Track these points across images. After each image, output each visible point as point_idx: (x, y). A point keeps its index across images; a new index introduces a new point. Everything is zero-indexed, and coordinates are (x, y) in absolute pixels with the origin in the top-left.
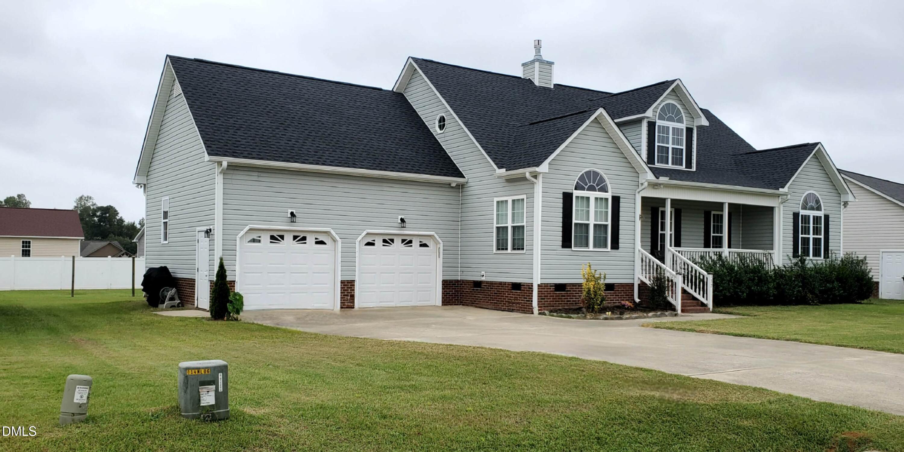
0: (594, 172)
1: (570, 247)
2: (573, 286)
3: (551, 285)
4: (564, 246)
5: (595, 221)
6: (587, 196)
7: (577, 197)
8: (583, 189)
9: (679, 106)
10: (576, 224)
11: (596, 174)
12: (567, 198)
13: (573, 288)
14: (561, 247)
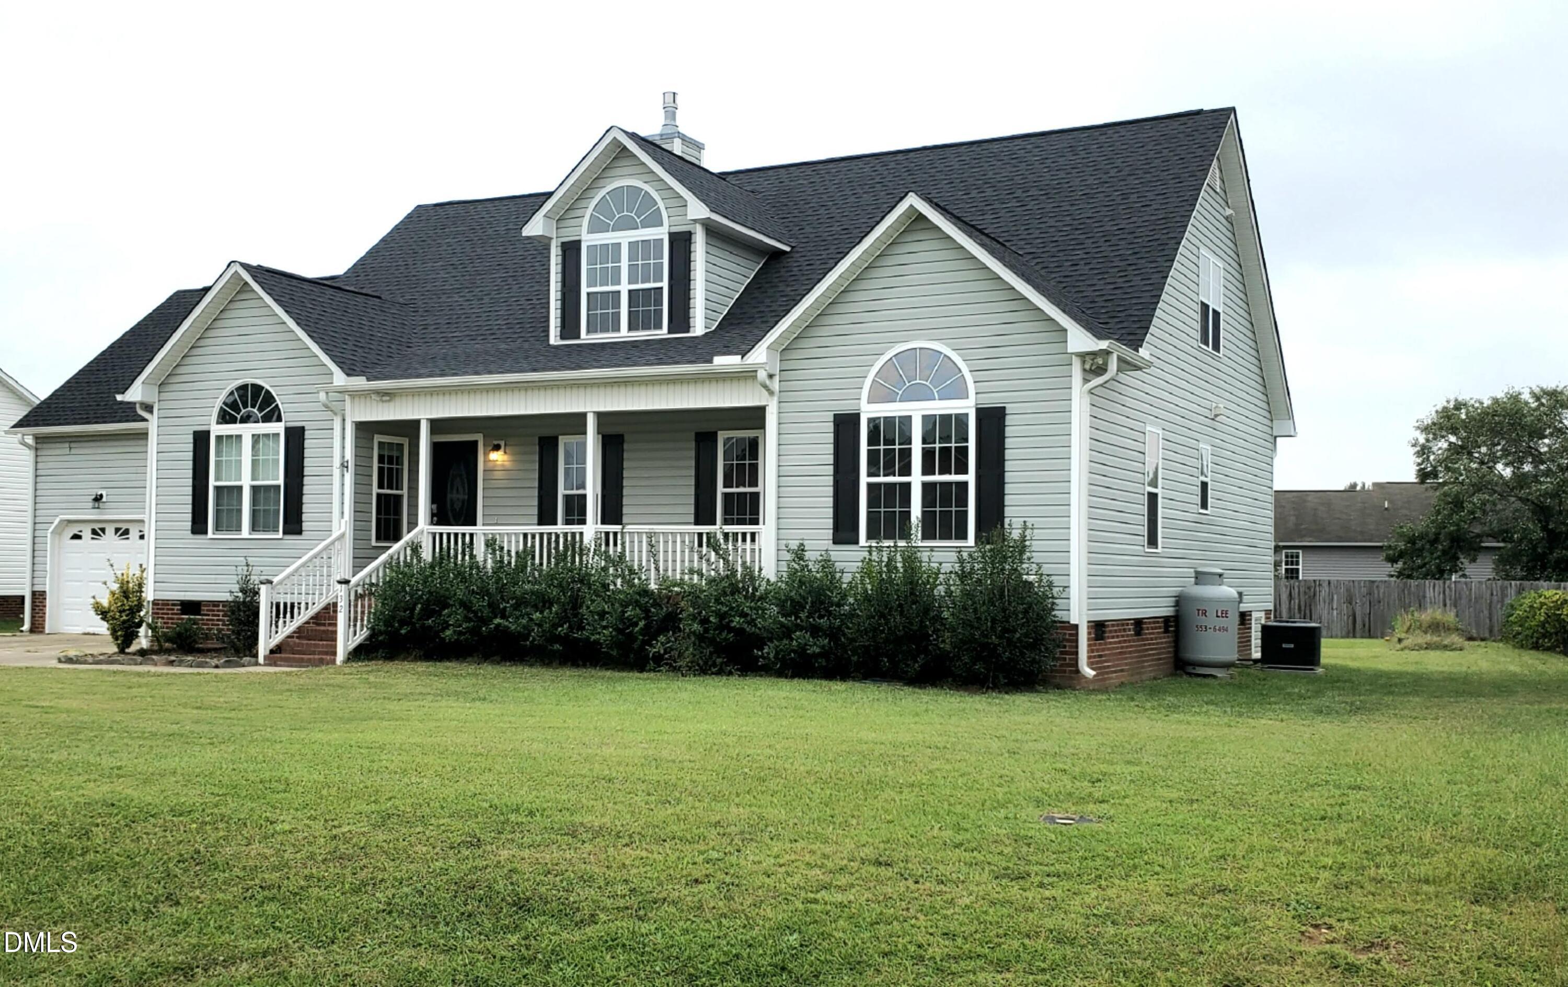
0: (254, 386)
1: (205, 532)
2: (214, 606)
3: (174, 603)
4: (194, 532)
5: (253, 479)
6: (238, 433)
7: (219, 438)
8: (233, 420)
9: (646, 187)
10: (218, 489)
11: (257, 389)
12: (201, 440)
13: (214, 611)
14: (190, 532)
